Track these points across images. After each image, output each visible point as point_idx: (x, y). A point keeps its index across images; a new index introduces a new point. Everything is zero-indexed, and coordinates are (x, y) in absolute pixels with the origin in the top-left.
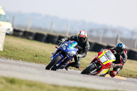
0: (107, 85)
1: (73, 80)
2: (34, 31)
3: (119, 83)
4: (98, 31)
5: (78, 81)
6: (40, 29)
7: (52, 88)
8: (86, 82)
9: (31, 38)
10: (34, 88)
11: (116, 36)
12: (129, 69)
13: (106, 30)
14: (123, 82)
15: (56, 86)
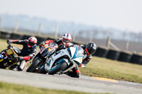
0: (98, 88)
1: (62, 84)
3: (110, 86)
5: (68, 84)
10: (22, 92)
11: (106, 37)
12: (121, 72)
14: (114, 86)
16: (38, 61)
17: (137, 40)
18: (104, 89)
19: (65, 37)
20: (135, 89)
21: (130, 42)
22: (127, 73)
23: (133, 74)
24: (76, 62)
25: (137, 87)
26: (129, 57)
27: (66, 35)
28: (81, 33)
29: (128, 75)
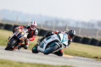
0: (59, 62)
2: (5, 23)
3: (68, 60)
4: (51, 22)
6: (9, 21)
7: (18, 64)
8: (43, 60)
9: (2, 28)
10: (5, 65)
12: (75, 50)
13: (57, 21)
14: (71, 60)
15: (21, 63)
16: (15, 42)
17: (87, 27)
18: (64, 62)
19: (33, 24)
20: (85, 62)
21: (82, 29)
22: (79, 50)
23: (84, 51)
24: (64, 44)
25: (86, 61)
26: (81, 40)
27: (33, 22)
28: (46, 22)
29: (80, 52)
